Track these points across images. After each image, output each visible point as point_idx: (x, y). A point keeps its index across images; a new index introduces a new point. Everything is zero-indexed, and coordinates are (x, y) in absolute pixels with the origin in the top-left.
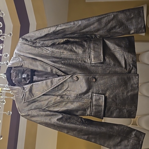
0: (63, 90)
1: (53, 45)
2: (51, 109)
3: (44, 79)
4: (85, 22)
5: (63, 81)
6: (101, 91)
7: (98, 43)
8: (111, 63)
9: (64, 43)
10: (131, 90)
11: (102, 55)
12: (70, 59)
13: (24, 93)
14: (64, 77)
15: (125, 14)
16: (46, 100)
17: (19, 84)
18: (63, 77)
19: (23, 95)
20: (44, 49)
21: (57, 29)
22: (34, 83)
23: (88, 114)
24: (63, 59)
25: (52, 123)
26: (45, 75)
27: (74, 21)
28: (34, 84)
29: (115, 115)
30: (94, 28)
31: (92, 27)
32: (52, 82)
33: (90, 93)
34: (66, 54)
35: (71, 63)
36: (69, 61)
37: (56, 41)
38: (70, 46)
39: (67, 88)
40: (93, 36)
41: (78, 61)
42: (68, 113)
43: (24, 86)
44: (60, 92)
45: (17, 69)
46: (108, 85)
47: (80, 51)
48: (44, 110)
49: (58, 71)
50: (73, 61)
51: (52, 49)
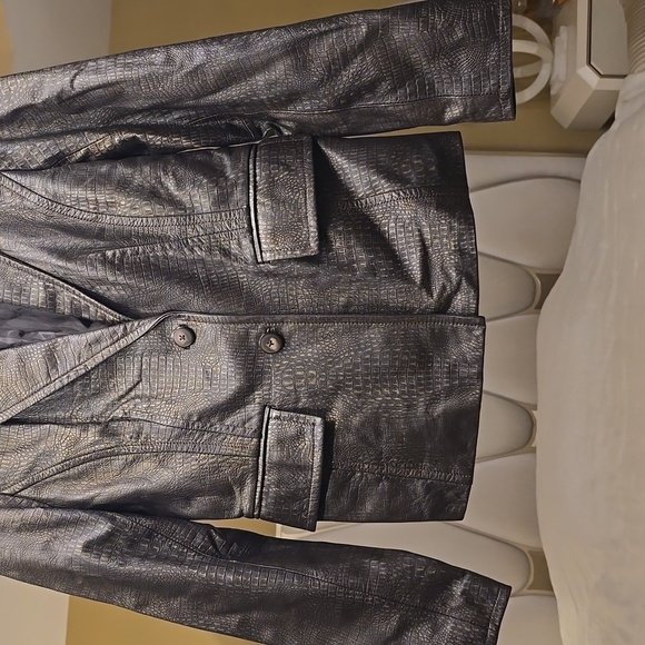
0: (114, 396)
1: (57, 165)
2: (53, 493)
3: (9, 341)
4: (224, 56)
5: (112, 350)
6: (309, 397)
7: (289, 159)
8: (358, 261)
9: (113, 156)
10: (449, 392)
11: (310, 218)
12: (147, 239)
14: (116, 328)
15: (426, 23)
16: (20, 449)
18: (111, 329)
20: (8, 183)
21: (76, 82)
23: (241, 511)
24: (112, 238)
25: (60, 562)
27: (166, 47)
29: (369, 507)
30: (270, 85)
31: (260, 79)
32: (51, 359)
33: (252, 409)
34: (126, 211)
35: (156, 257)
36: (144, 252)
37: (70, 142)
38: (147, 169)
39: (134, 386)
40: (264, 125)
41: (192, 250)
42: (141, 507)
44: (98, 406)
46: (339, 369)
47: (200, 198)
48: (14, 501)
49: (83, 302)
50: (164, 248)
51: (51, 187)
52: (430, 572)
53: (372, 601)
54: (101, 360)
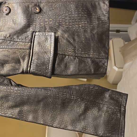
52: (96, 88)
53: (74, 98)
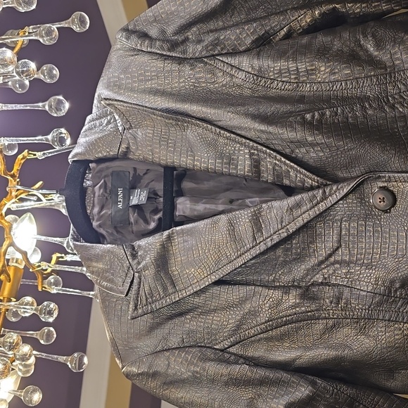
1: (262, 44)
2: (258, 352)
3: (221, 208)
5: (312, 213)
12: (345, 100)
13: (137, 275)
14: (315, 192)
16: (229, 307)
17: (118, 232)
18: (310, 193)
19: (132, 282)
20: (220, 65)
22: (178, 228)
26: (228, 190)
28: (177, 231)
32: (257, 222)
34: (326, 77)
35: (355, 117)
36: (343, 112)
39: (334, 252)
41: (393, 107)
43: (137, 243)
44: (299, 270)
45: (111, 170)
48: (223, 356)
49: (284, 168)
50: (363, 108)
51: (256, 63)
54: (302, 223)
